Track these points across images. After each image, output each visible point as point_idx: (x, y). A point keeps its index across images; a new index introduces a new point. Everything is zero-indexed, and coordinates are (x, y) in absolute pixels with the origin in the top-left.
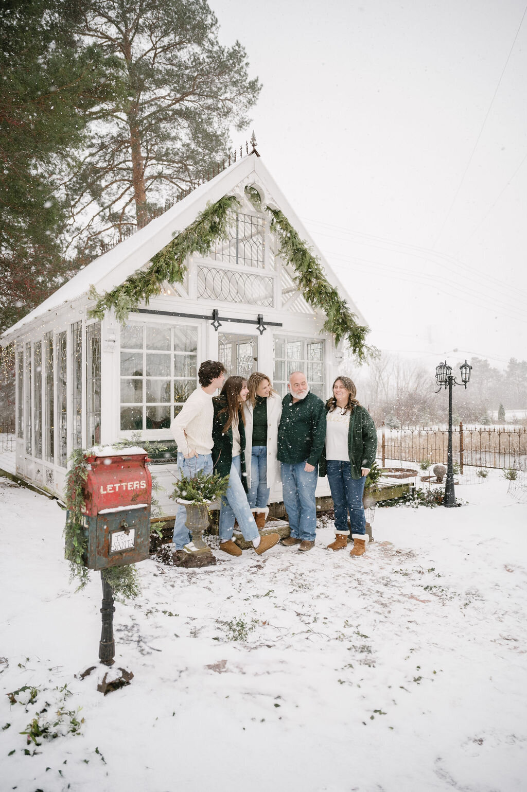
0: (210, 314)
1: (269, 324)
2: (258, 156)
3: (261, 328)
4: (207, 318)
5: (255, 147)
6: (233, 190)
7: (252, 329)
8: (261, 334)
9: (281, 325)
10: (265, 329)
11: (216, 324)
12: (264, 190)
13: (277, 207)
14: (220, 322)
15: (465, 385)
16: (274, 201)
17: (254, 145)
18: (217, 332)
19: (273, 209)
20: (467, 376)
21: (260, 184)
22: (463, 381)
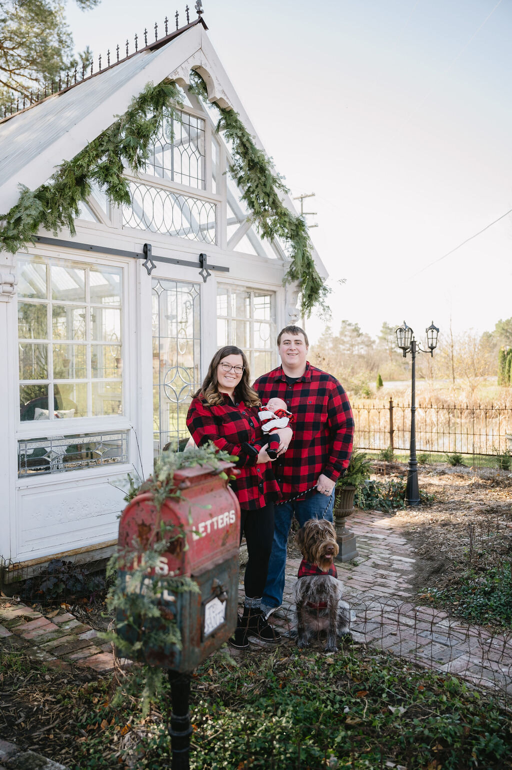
0: (139, 250)
1: (214, 268)
2: (205, 27)
3: (205, 273)
4: (135, 256)
5: (202, 15)
6: (175, 72)
7: (194, 273)
8: (205, 281)
9: (227, 270)
10: (209, 275)
11: (149, 265)
12: (213, 78)
13: (230, 105)
14: (154, 262)
15: (431, 352)
16: (225, 95)
17: (199, 12)
18: (150, 276)
19: (223, 106)
20: (435, 341)
21: (208, 69)
22: (429, 347)
